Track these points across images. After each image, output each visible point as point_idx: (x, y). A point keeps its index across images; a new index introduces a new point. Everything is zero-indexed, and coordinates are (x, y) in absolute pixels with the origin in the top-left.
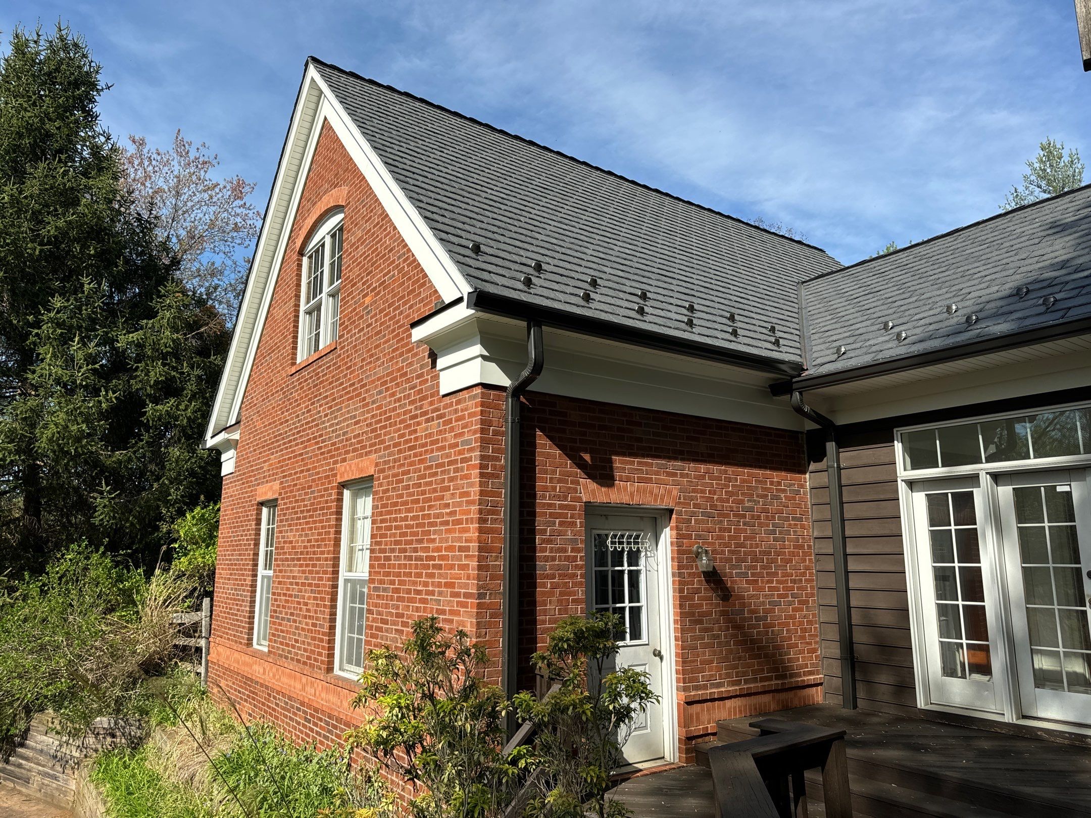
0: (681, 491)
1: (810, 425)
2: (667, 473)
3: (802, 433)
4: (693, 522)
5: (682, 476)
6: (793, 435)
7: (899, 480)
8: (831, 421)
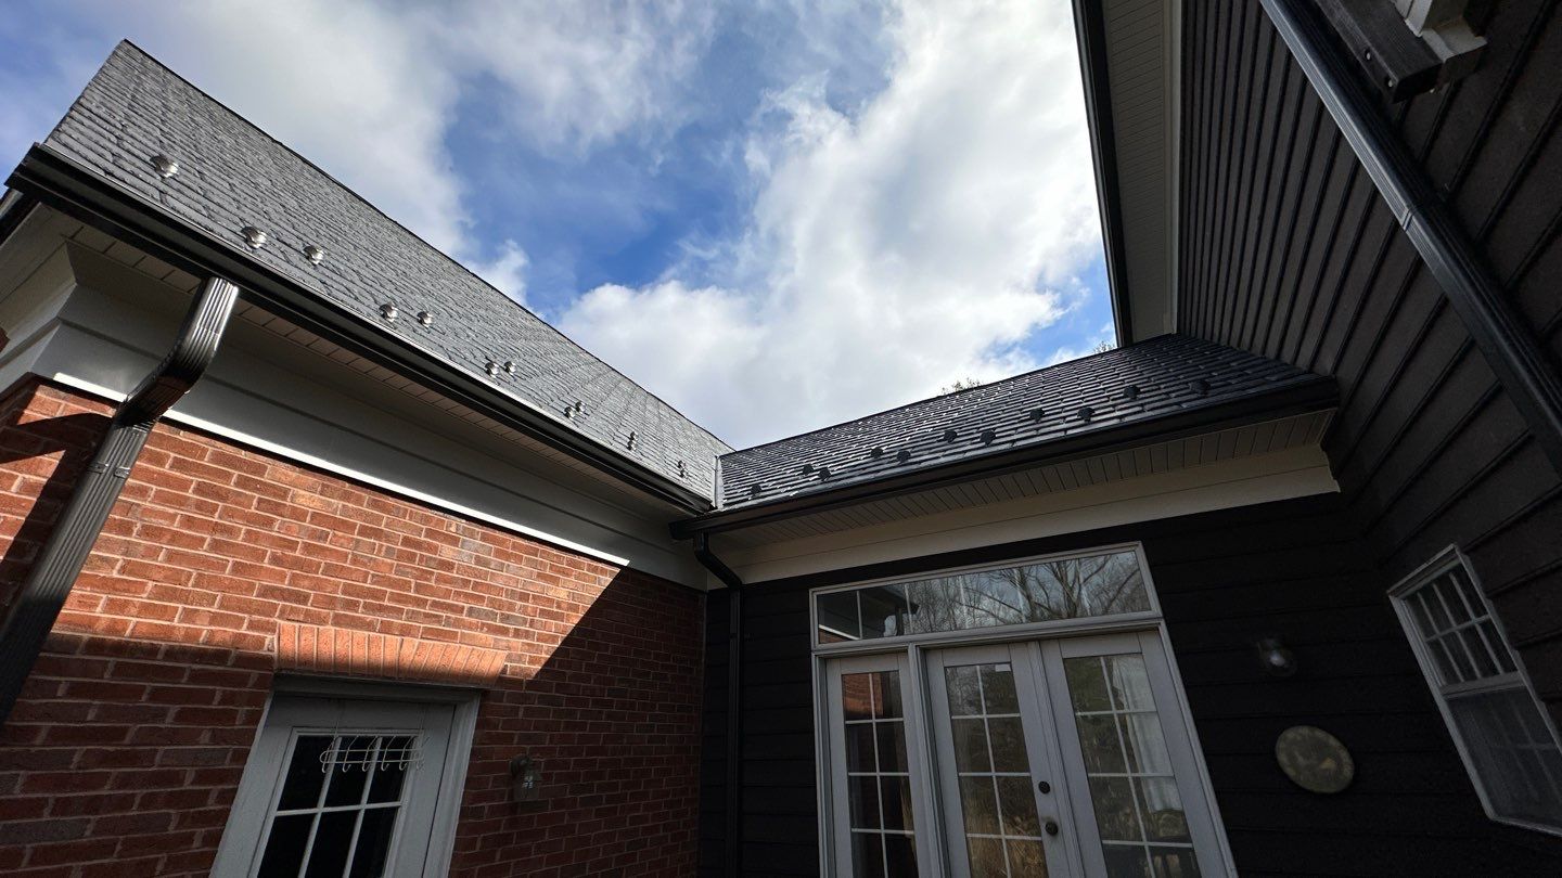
0: (509, 658)
1: (714, 583)
2: (489, 626)
3: (702, 592)
4: (521, 713)
5: (517, 633)
6: (689, 594)
7: (813, 655)
8: (738, 579)
